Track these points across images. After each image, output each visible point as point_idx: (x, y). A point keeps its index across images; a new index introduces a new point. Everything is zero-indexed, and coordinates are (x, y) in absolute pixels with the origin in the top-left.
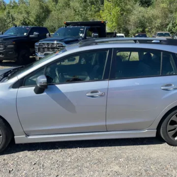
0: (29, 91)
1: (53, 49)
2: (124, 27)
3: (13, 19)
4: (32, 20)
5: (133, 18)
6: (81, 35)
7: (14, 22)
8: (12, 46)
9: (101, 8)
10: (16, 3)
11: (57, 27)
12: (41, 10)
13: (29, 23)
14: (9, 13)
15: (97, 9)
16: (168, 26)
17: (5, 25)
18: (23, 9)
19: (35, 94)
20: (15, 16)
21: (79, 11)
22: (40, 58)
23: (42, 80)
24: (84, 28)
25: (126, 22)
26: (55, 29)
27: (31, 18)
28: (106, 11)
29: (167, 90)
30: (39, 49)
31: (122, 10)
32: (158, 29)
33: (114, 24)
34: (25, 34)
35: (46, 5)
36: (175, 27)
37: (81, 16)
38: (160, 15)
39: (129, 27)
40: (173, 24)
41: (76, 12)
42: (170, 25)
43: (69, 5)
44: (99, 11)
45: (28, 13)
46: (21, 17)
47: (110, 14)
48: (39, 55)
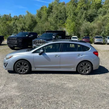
0: (37, 54)
1: (41, 43)
2: (78, 32)
3: (16, 26)
4: (27, 27)
5: (82, 28)
6: (53, 37)
7: (17, 28)
8: (21, 41)
9: (65, 21)
10: (17, 17)
11: (40, 32)
12: (32, 22)
13: (25, 29)
14: (14, 23)
15: (63, 22)
16: (102, 33)
17: (12, 29)
18: (22, 21)
19: (39, 55)
20: (18, 25)
21: (53, 24)
22: (34, 47)
23: (42, 51)
24: (55, 34)
25: (79, 30)
26: (39, 32)
27: (26, 26)
28: (68, 24)
29: (79, 56)
30: (34, 43)
31: (77, 23)
32: (96, 34)
33: (72, 31)
34: (27, 36)
35: (35, 19)
36: (105, 33)
37: (54, 26)
38: (97, 27)
39: (80, 33)
40: (104, 32)
41: (51, 24)
42: (103, 32)
43: (48, 19)
44: (64, 23)
45: (25, 23)
46: (21, 25)
47: (70, 25)
48: (34, 45)
